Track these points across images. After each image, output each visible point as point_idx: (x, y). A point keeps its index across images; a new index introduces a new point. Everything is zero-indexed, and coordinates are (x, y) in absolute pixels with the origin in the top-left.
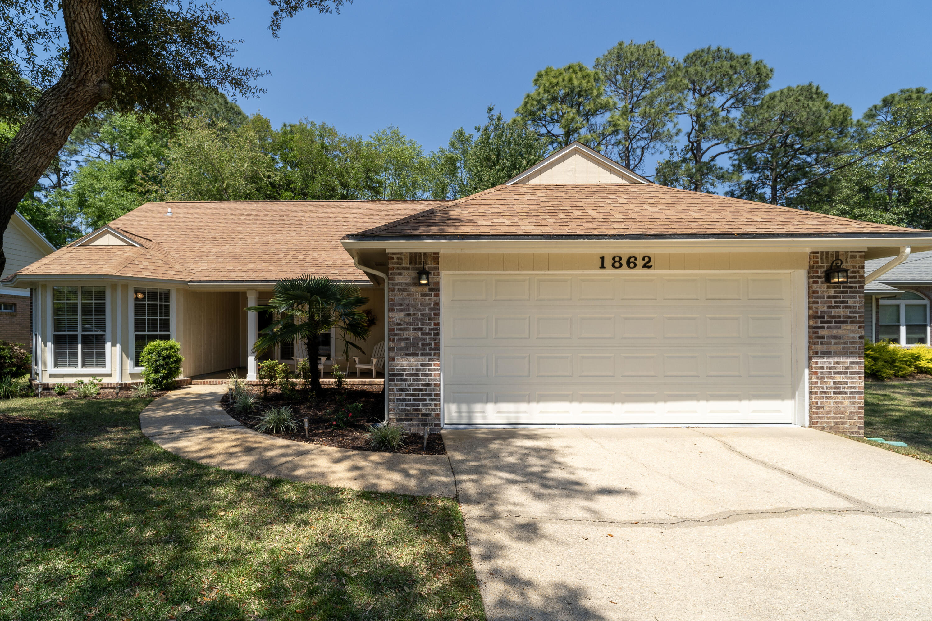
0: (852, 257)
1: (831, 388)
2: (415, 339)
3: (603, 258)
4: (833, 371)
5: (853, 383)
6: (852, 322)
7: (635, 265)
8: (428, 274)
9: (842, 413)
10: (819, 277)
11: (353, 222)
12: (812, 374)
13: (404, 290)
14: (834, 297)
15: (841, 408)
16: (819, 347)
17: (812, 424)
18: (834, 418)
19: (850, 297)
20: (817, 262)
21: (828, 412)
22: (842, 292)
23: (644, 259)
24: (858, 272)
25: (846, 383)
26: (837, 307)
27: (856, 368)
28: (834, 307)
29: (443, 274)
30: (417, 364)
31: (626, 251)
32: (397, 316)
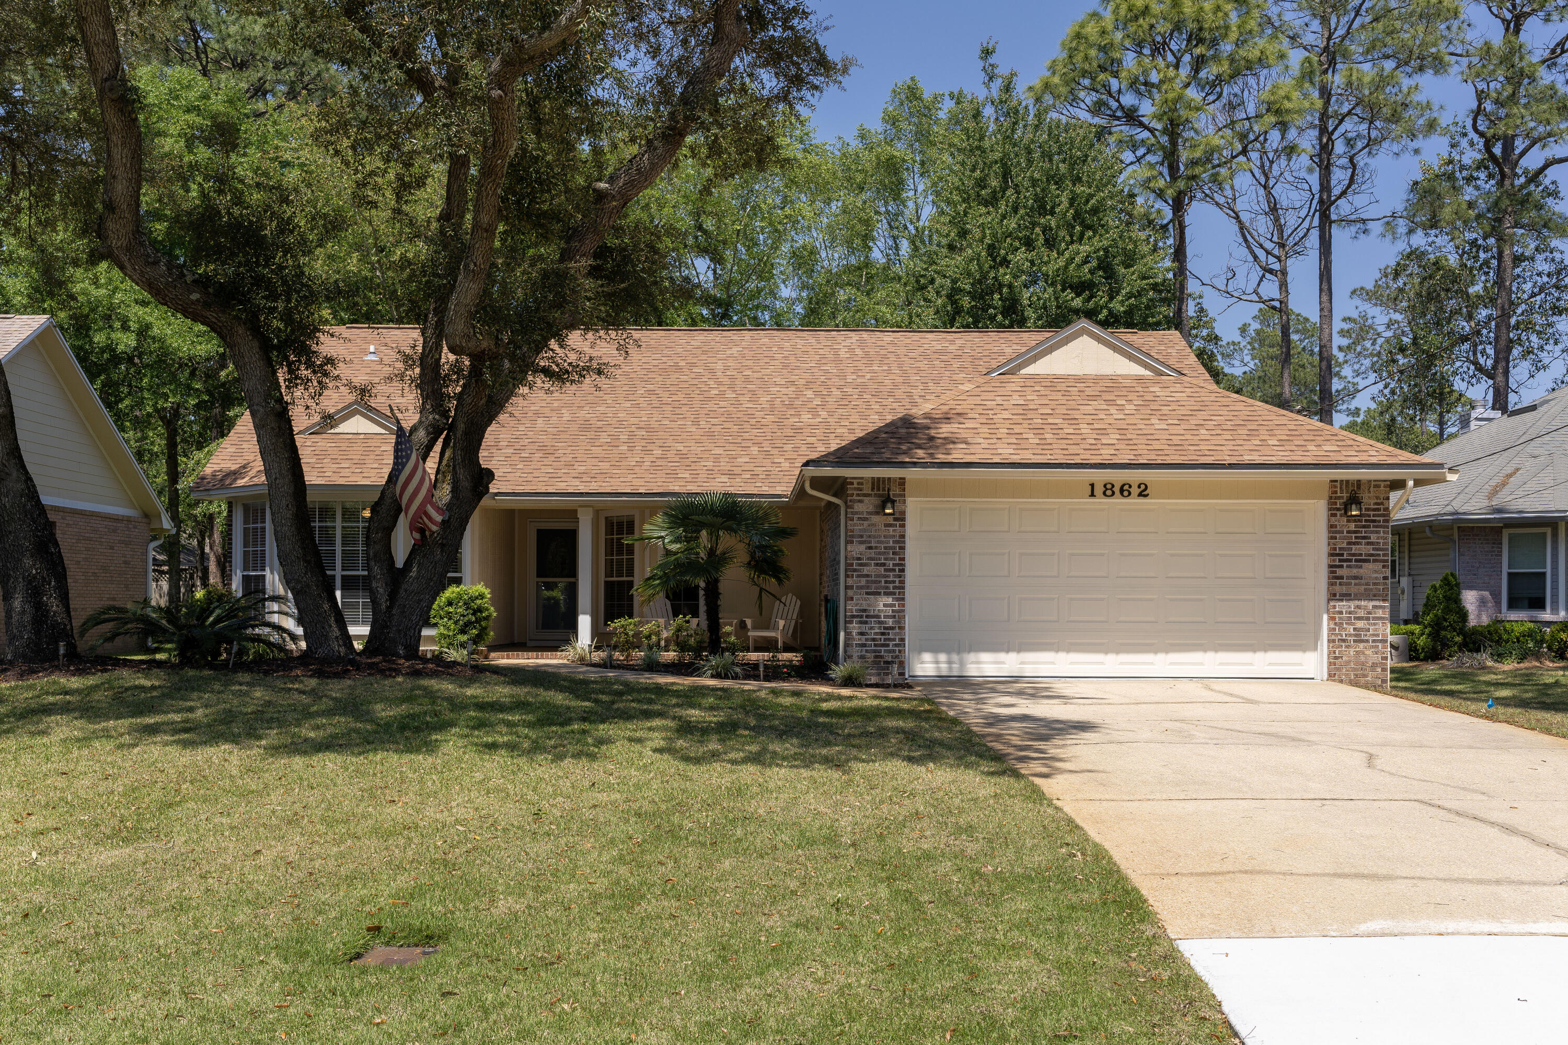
0: (1376, 486)
1: (1350, 635)
2: (877, 576)
3: (1092, 485)
4: (1354, 617)
5: (1376, 630)
6: (1375, 561)
7: (1130, 494)
8: (893, 502)
9: (1363, 664)
10: (1338, 509)
11: (726, 380)
12: (1332, 619)
13: (866, 519)
14: (1355, 532)
15: (1362, 658)
16: (1337, 589)
17: (1331, 676)
18: (1354, 669)
19: (1372, 532)
20: (1336, 492)
21: (1348, 662)
22: (1364, 527)
23: (1139, 487)
24: (1382, 504)
25: (1368, 630)
26: (1358, 543)
27: (1380, 613)
28: (1354, 544)
29: (910, 501)
30: (883, 604)
31: (1118, 477)
32: (857, 549)
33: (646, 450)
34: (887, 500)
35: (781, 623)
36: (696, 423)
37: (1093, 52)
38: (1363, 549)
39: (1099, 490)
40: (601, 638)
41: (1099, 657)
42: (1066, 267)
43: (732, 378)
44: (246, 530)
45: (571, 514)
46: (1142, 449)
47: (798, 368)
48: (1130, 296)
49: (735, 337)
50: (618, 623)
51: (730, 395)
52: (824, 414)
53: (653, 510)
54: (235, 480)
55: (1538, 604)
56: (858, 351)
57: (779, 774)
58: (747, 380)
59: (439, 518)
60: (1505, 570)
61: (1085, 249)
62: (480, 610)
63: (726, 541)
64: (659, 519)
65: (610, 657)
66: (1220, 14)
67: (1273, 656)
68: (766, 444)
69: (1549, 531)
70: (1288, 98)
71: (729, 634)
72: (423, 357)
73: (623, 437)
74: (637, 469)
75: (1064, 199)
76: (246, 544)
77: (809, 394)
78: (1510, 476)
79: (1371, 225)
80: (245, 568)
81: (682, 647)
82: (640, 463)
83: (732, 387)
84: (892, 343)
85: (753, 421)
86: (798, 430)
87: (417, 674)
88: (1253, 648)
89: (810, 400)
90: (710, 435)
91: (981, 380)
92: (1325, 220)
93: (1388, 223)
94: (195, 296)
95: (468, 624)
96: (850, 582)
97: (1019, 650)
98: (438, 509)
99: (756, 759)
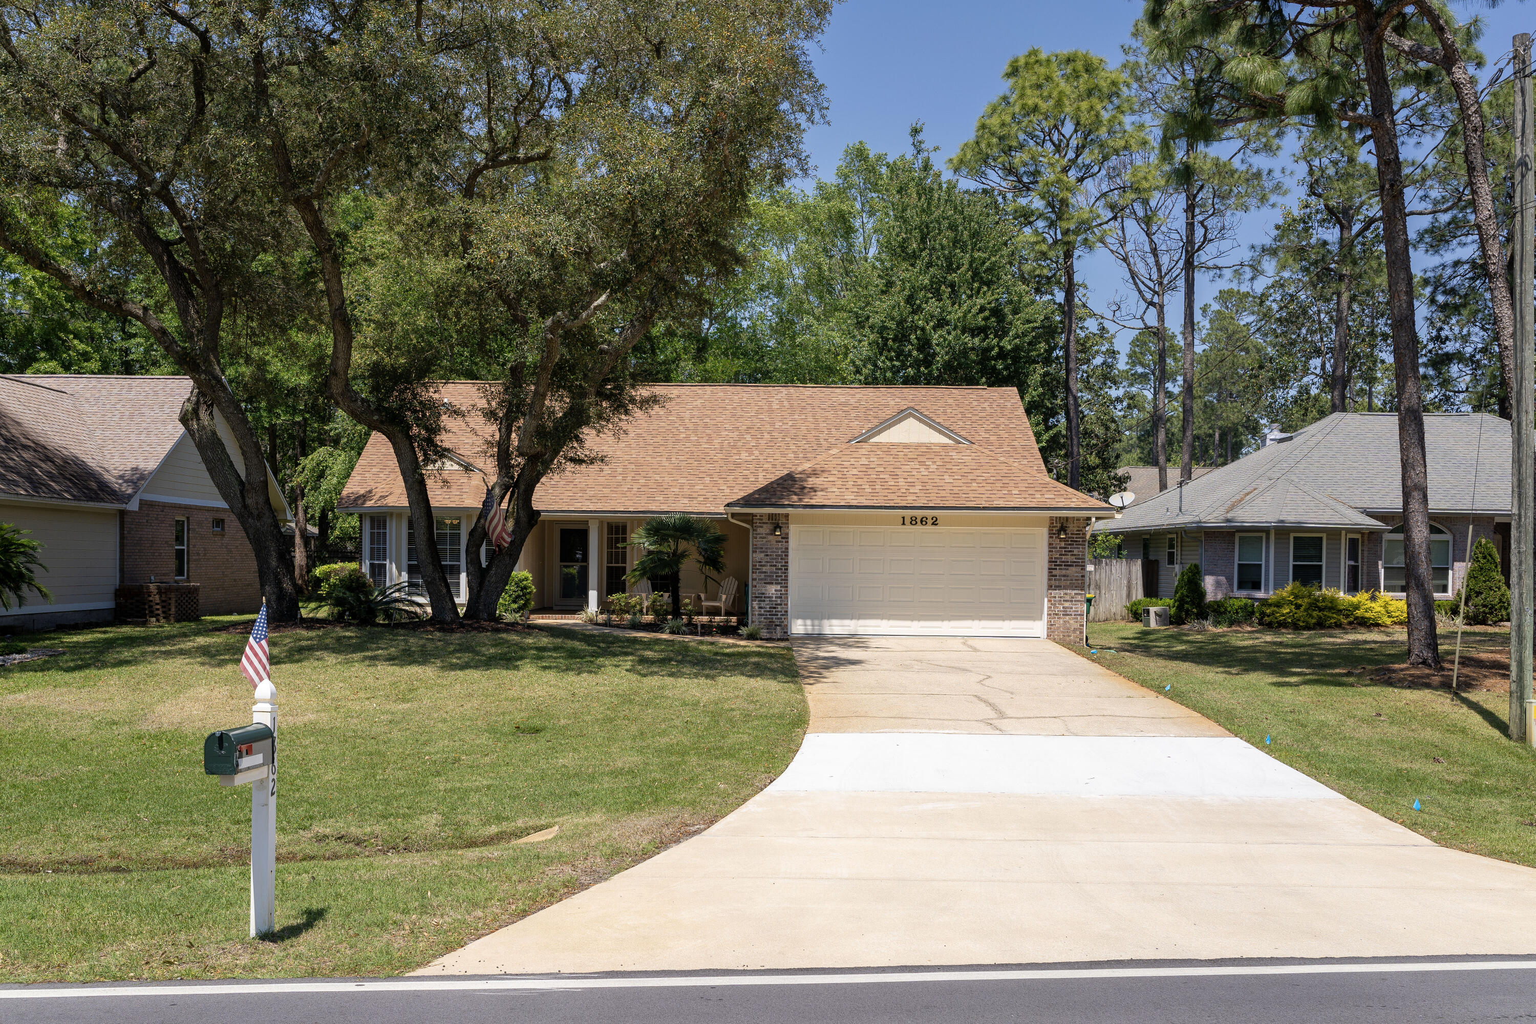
0: (1075, 521)
1: (1061, 611)
2: (771, 573)
3: (903, 520)
4: (1063, 600)
5: (1076, 608)
6: (1076, 566)
7: (927, 523)
8: (781, 528)
9: (1068, 629)
10: (1054, 534)
12: (1049, 601)
13: (764, 538)
14: (1064, 548)
15: (1068, 625)
16: (1053, 583)
17: (1049, 637)
18: (1063, 632)
19: (1075, 548)
20: (1053, 524)
21: (1059, 629)
22: (1070, 545)
23: (932, 520)
24: (1081, 531)
25: (1072, 608)
27: (1079, 598)
28: (1064, 555)
29: (792, 527)
30: (772, 590)
31: (919, 513)
32: (759, 556)
33: (634, 480)
34: (777, 527)
35: (724, 597)
36: (669, 459)
37: (995, 140)
38: (1069, 558)
39: (907, 521)
40: (604, 606)
41: (908, 623)
42: (965, 316)
43: (696, 424)
44: (372, 534)
45: (586, 522)
46: (933, 496)
47: (742, 416)
48: (1017, 336)
49: (700, 392)
50: (615, 596)
51: (693, 438)
52: (756, 453)
53: (639, 522)
54: (365, 501)
55: (1256, 586)
56: (786, 404)
57: (682, 682)
58: (706, 426)
59: (509, 540)
60: (1236, 562)
61: (980, 301)
62: (525, 588)
63: (683, 545)
64: (641, 531)
65: (610, 619)
66: (1093, 113)
67: (1014, 623)
68: (715, 475)
69: (1264, 535)
70: (1145, 178)
71: (687, 605)
72: (499, 444)
73: (620, 470)
74: (628, 494)
75: (966, 262)
76: (372, 543)
77: (748, 437)
78: (1248, 494)
79: (1225, 271)
80: (372, 558)
81: (656, 613)
82: (630, 489)
83: (695, 431)
84: (811, 397)
85: (708, 458)
86: (738, 465)
87: (498, 630)
88: (1003, 618)
89: (748, 442)
90: (678, 468)
91: (844, 446)
92: (1189, 266)
93: (1235, 271)
94: (376, 418)
95: (518, 597)
96: (755, 576)
97: (859, 618)
98: (508, 535)
99: (671, 675)
